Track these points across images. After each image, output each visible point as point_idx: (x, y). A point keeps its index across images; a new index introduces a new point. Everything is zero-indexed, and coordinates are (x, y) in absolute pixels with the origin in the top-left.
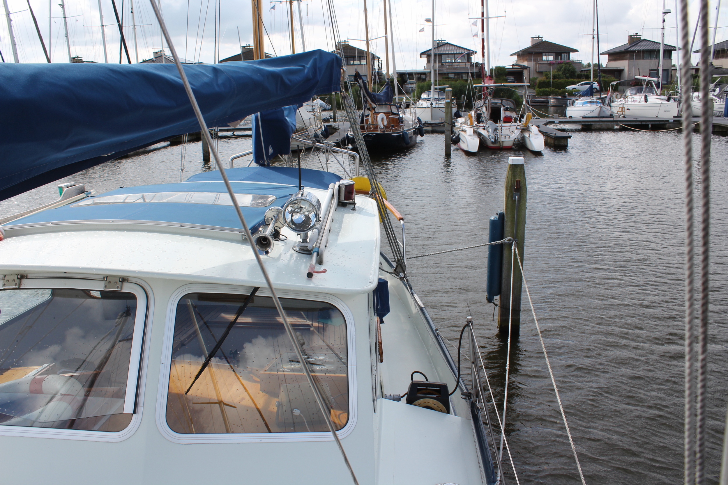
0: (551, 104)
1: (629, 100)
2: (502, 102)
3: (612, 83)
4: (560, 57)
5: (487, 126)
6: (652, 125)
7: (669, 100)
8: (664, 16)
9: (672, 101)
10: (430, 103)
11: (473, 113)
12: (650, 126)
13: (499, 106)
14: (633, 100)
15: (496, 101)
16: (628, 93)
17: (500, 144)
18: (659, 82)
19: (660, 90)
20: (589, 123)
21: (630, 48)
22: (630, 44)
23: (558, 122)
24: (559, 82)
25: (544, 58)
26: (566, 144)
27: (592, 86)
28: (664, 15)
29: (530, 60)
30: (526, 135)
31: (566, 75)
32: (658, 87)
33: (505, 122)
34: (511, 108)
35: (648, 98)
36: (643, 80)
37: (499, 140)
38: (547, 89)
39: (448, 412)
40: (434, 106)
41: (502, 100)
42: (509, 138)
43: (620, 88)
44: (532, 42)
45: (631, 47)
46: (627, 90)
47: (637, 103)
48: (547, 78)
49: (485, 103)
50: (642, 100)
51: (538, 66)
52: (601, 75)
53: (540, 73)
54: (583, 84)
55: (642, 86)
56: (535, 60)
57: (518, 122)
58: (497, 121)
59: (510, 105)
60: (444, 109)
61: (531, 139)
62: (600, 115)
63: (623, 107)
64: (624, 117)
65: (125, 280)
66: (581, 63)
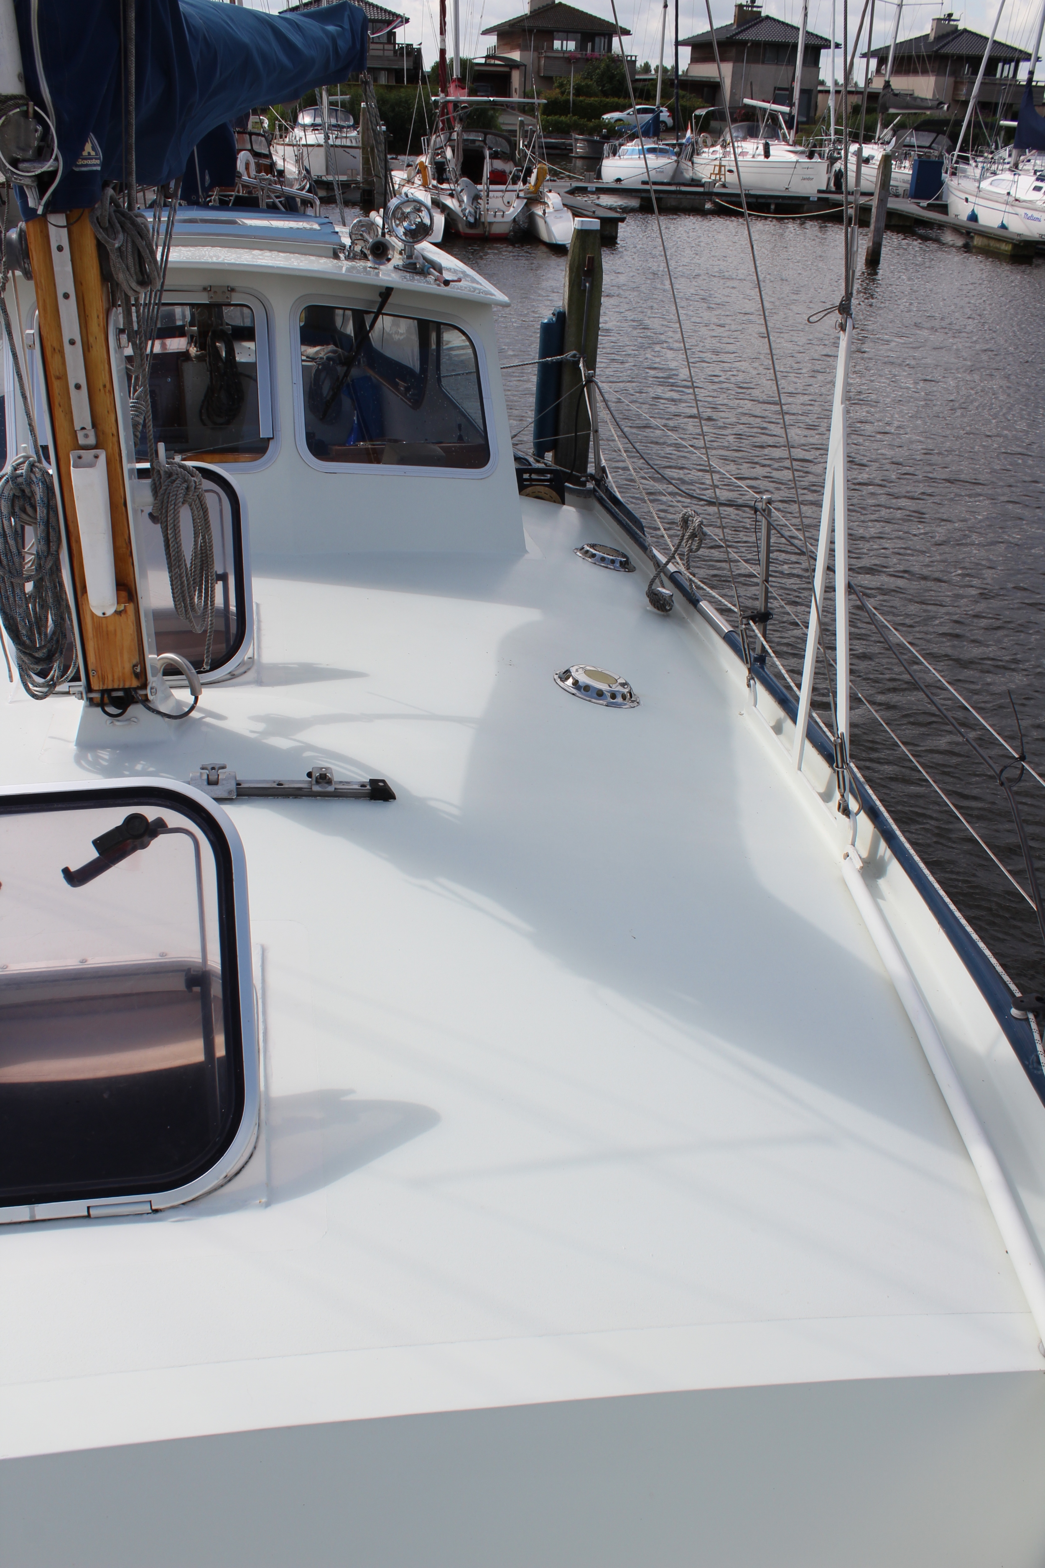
0: (577, 153)
2: (485, 138)
3: (698, 112)
4: (590, 45)
5: (459, 189)
6: (777, 205)
7: (811, 156)
9: (816, 159)
10: (322, 136)
11: (424, 159)
12: (773, 207)
13: (479, 146)
14: (741, 150)
15: (473, 136)
16: (730, 135)
17: (484, 227)
18: (793, 116)
19: (793, 132)
20: (656, 196)
21: (737, 34)
22: (738, 26)
23: (594, 189)
24: (588, 104)
25: (557, 44)
26: (614, 234)
27: (658, 116)
29: (523, 48)
30: (539, 211)
31: (603, 86)
32: (790, 127)
33: (493, 182)
34: (504, 153)
35: (771, 148)
36: (760, 108)
37: (483, 220)
38: (563, 118)
39: (564, 503)
40: (331, 142)
41: (486, 134)
42: (503, 216)
43: (714, 124)
45: (739, 32)
46: (727, 129)
47: (750, 157)
48: (563, 93)
49: (450, 139)
50: (758, 152)
51: (543, 62)
52: (677, 93)
53: (548, 80)
54: (640, 111)
55: (758, 121)
56: (536, 49)
57: (520, 183)
58: (477, 180)
59: (503, 146)
60: (358, 150)
61: (548, 220)
62: (676, 178)
63: (720, 166)
64: (724, 186)
65: (233, 290)
66: (635, 61)
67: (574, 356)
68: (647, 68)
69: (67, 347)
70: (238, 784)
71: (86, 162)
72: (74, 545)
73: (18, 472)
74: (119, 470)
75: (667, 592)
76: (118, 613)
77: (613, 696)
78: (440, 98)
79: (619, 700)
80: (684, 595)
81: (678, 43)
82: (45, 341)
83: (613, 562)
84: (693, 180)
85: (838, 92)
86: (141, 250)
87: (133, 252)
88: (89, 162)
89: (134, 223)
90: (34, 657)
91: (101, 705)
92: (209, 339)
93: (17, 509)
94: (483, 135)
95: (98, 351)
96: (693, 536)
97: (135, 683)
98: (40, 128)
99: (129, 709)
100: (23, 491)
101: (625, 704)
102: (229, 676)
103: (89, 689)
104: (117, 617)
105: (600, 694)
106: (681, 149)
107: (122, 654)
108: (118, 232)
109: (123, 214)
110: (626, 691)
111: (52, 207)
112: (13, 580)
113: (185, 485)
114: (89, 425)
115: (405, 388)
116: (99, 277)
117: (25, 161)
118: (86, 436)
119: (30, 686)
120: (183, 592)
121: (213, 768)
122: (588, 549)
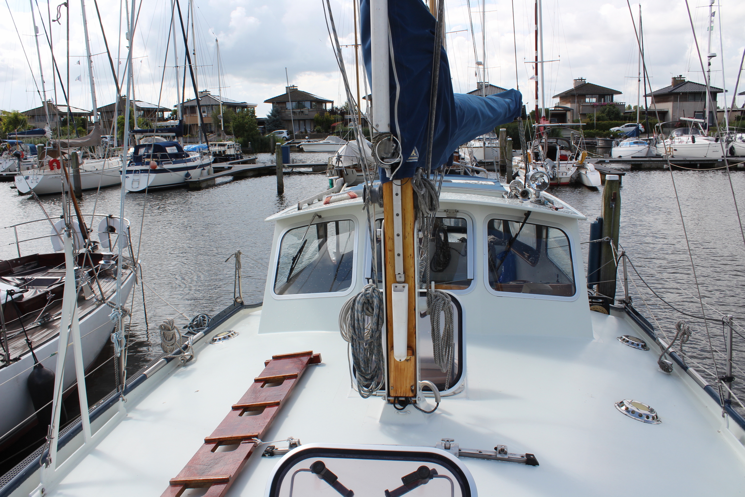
0: (599, 146)
1: (677, 140)
2: (557, 141)
3: (657, 125)
4: (603, 99)
5: (545, 163)
6: (700, 164)
7: (717, 140)
8: (709, 60)
9: (719, 142)
10: (483, 143)
11: (529, 151)
12: (698, 165)
13: (554, 145)
14: (680, 140)
15: (551, 141)
16: (674, 134)
17: (558, 180)
18: (706, 124)
19: (706, 131)
20: (639, 163)
21: (673, 90)
22: (674, 87)
23: (609, 161)
24: (603, 124)
25: (587, 100)
27: (638, 128)
28: (709, 58)
29: (573, 102)
30: (583, 172)
31: (610, 116)
32: (704, 129)
33: (561, 160)
34: (565, 147)
35: (695, 138)
36: (689, 121)
37: (557, 177)
38: (591, 131)
39: (609, 314)
40: (486, 145)
41: (557, 139)
42: (566, 175)
43: (666, 129)
44: (575, 83)
45: (675, 89)
46: (672, 131)
47: (684, 143)
48: (591, 120)
49: (541, 142)
50: (689, 141)
51: (581, 107)
52: (647, 117)
53: (584, 115)
54: (628, 126)
55: (688, 127)
56: (578, 102)
57: (574, 160)
58: (554, 159)
59: (566, 144)
60: (498, 148)
61: (588, 176)
62: (648, 155)
63: (670, 148)
64: (673, 157)
65: (458, 211)
66: (625, 105)
67: (607, 239)
68: (630, 107)
69: (396, 237)
70: (460, 450)
71: (412, 158)
72: (389, 327)
73: (368, 292)
74: (413, 293)
75: (669, 362)
76: (407, 360)
77: (648, 417)
78: (536, 125)
79: (651, 419)
80: (678, 364)
81: (646, 96)
82: (386, 235)
83: (638, 345)
84: (657, 155)
85: (728, 111)
86: (432, 195)
87: (429, 196)
88: (413, 158)
89: (430, 184)
90: (365, 378)
91: (394, 403)
92: (437, 232)
93: (365, 309)
94: (556, 140)
95: (409, 239)
96: (684, 333)
97: (411, 394)
98: (395, 145)
99: (407, 407)
100: (368, 301)
101: (653, 422)
102: (453, 394)
103: (389, 395)
104: (406, 362)
105: (640, 416)
106: (650, 142)
107: (406, 380)
108: (423, 188)
109: (425, 180)
110: (654, 415)
111: (396, 177)
112: (360, 341)
113: (443, 302)
114: (402, 272)
115: (528, 256)
116: (413, 207)
117: (386, 158)
118: (400, 277)
119: (362, 392)
120: (439, 352)
121: (448, 441)
122: (625, 338)
